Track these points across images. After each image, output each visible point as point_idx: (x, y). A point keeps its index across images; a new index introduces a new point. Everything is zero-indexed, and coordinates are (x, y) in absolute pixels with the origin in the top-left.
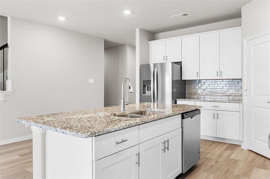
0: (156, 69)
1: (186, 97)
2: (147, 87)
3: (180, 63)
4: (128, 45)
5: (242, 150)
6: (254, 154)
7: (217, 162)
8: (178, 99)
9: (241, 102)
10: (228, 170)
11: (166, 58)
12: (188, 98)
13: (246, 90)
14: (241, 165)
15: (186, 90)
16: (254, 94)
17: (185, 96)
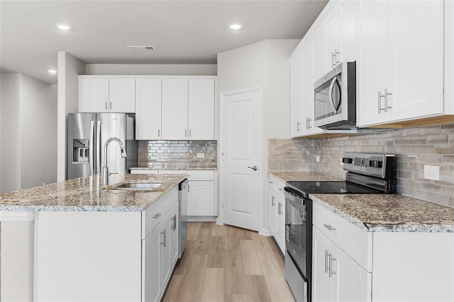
0: (99, 122)
1: (139, 164)
2: (81, 150)
3: (132, 115)
4: (20, 74)
5: (219, 226)
6: (232, 228)
7: (201, 242)
8: (132, 168)
9: (215, 168)
10: (218, 248)
11: (109, 105)
12: (141, 167)
13: (223, 154)
14: (226, 241)
15: (139, 156)
16: (232, 159)
17: (137, 164)
